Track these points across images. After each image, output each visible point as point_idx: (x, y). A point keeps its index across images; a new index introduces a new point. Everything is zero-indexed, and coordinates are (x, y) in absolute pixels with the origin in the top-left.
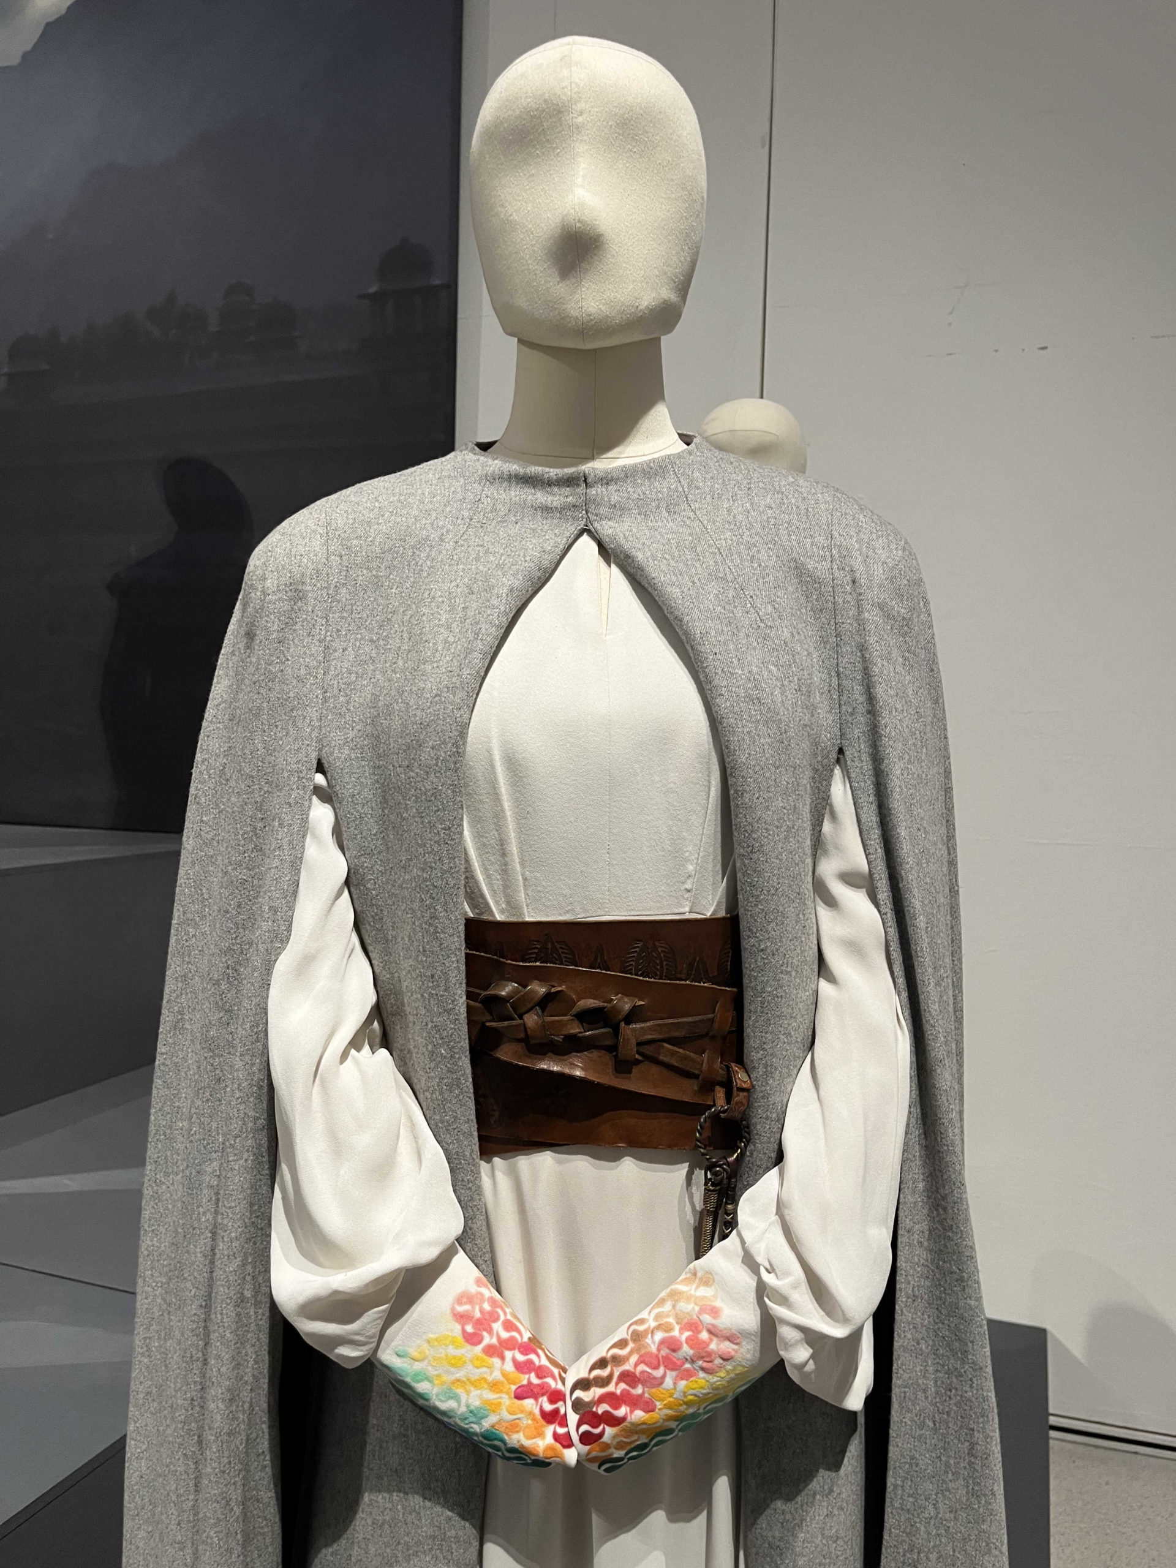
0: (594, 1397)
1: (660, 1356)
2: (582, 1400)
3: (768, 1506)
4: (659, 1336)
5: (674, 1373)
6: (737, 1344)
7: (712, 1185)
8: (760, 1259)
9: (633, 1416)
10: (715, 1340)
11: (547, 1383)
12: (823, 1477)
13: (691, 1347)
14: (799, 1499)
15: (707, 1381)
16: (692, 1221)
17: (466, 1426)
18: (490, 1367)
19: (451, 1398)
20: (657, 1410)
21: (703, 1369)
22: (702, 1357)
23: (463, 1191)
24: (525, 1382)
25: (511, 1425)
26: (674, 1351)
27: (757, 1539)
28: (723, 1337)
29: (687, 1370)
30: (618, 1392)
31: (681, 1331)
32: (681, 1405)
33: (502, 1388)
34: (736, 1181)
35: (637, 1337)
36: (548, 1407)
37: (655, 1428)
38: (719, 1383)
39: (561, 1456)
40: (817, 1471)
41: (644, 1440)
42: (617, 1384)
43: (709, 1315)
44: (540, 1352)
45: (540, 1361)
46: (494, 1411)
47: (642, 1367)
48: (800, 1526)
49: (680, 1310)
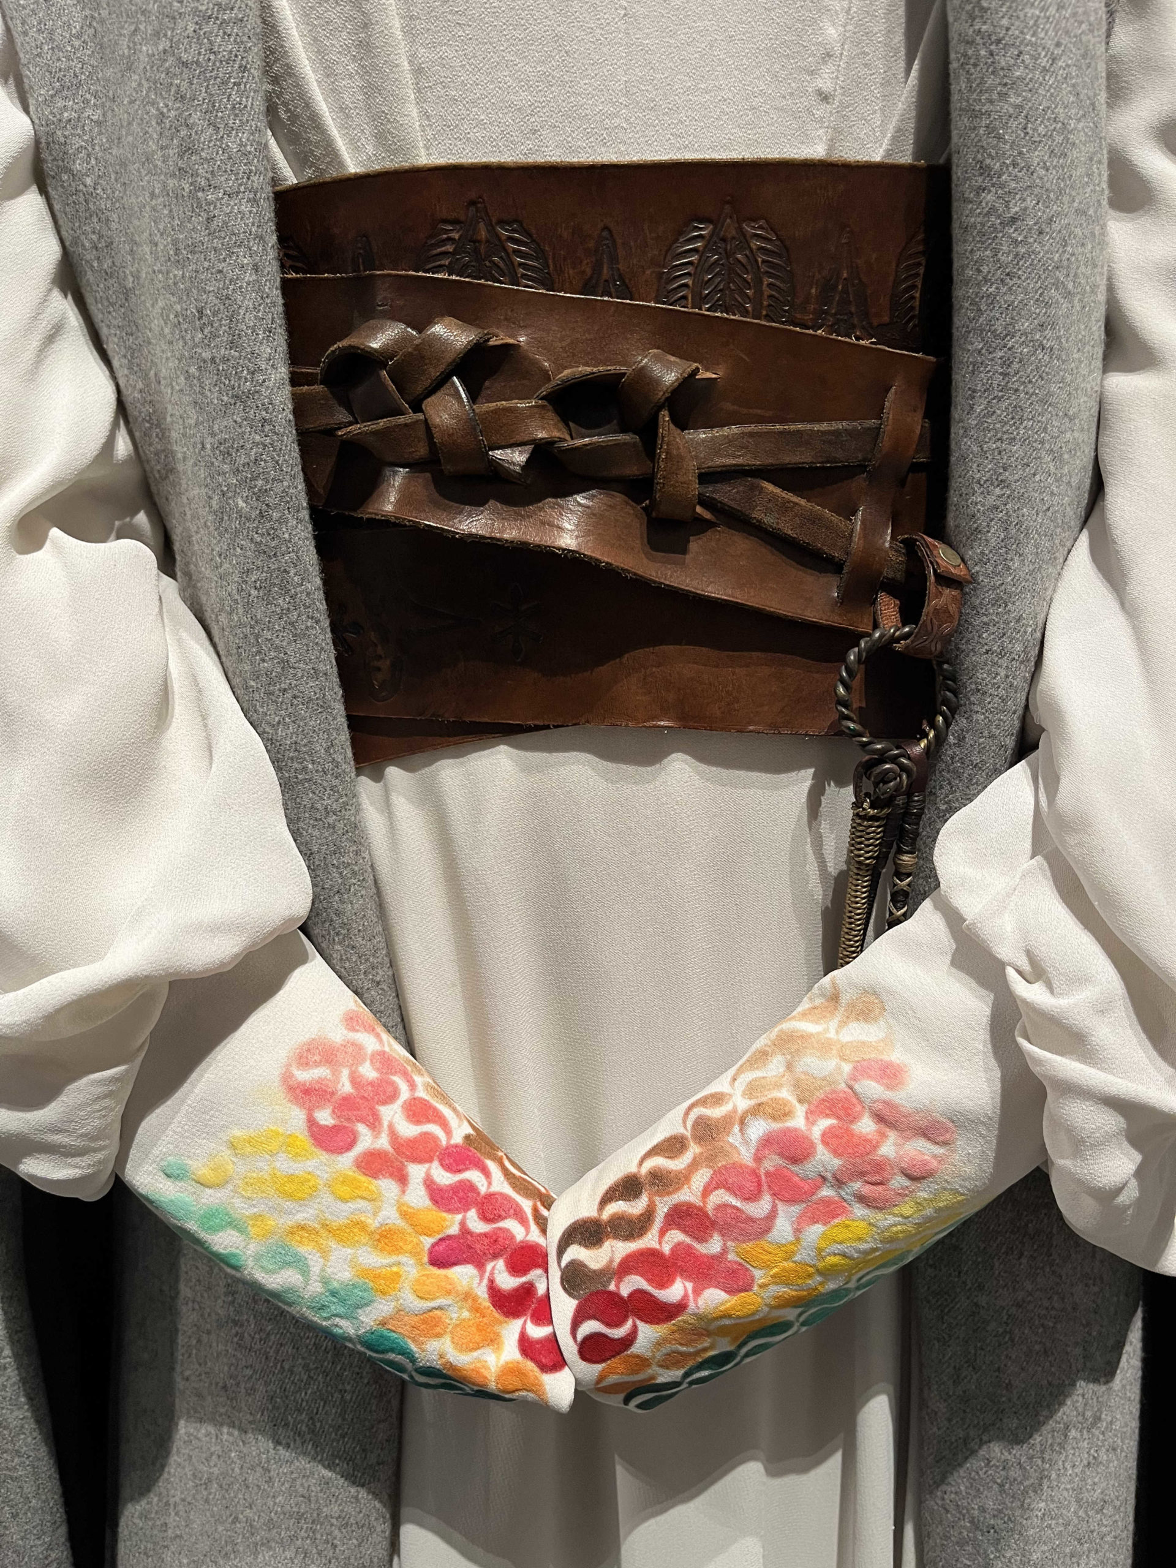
0: (611, 1261)
1: (762, 1172)
2: (585, 1266)
3: (973, 1452)
4: (758, 1129)
5: (796, 1209)
6: (945, 1143)
7: (872, 807)
8: (1007, 950)
9: (701, 1302)
10: (892, 1135)
11: (507, 1230)
12: (1083, 1396)
13: (836, 1153)
14: (1037, 1439)
15: (870, 1224)
16: (819, 895)
17: (324, 1323)
18: (373, 1199)
19: (287, 1264)
20: (756, 1288)
21: (862, 1199)
22: (862, 1174)
23: (316, 833)
24: (454, 1230)
25: (424, 1322)
26: (795, 1160)
27: (947, 1511)
28: (909, 1128)
29: (826, 1202)
30: (666, 1249)
31: (811, 1116)
32: (810, 1276)
33: (401, 1244)
34: (924, 801)
35: (706, 1131)
36: (507, 1282)
37: (752, 1322)
38: (899, 1227)
39: (537, 1388)
40: (1073, 1384)
41: (724, 1345)
42: (662, 1233)
43: (878, 1082)
44: (492, 1165)
45: (490, 1184)
46: (384, 1293)
47: (720, 1196)
48: (1037, 1488)
49: (806, 1073)
